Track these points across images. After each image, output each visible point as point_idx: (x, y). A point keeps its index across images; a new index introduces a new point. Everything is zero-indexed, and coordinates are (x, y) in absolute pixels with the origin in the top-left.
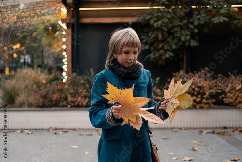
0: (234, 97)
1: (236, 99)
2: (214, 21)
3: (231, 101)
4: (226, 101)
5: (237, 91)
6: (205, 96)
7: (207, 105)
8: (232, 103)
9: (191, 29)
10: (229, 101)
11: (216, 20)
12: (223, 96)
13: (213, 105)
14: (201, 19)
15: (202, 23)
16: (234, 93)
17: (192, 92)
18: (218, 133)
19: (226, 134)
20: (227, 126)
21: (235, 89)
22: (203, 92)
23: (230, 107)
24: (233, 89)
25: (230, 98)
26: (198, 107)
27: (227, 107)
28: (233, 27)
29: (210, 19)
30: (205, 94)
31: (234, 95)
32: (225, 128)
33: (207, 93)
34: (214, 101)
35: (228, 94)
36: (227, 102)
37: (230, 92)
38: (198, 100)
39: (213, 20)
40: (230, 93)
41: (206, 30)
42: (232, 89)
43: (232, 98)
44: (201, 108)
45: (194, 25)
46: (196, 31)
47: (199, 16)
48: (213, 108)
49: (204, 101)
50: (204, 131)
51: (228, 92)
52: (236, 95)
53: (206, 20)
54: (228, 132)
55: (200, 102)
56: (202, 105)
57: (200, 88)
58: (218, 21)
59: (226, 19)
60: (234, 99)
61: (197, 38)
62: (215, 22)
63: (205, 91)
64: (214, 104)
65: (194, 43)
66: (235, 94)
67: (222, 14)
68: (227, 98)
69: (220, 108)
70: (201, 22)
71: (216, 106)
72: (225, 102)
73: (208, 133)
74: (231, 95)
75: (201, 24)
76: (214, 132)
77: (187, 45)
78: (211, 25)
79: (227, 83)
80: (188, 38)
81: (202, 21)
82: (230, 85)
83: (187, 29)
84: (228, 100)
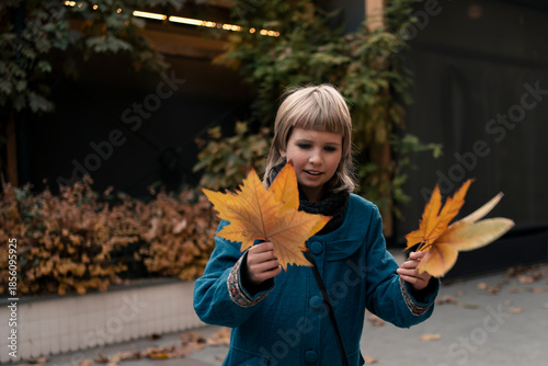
0: (172, 254)
1: (177, 258)
2: (94, 46)
3: (165, 263)
4: (152, 265)
5: (177, 235)
6: (101, 257)
7: (107, 282)
8: (165, 269)
9: (29, 60)
10: (160, 264)
11: (100, 44)
12: (142, 251)
13: (119, 281)
14: (59, 35)
15: (64, 47)
16: (169, 243)
17: (61, 247)
18: (148, 357)
19: (169, 355)
20: (159, 331)
21: (171, 232)
22: (93, 245)
23: (161, 280)
24: (165, 231)
25: (161, 257)
26: (81, 290)
27: (154, 280)
28: (137, 67)
29: (83, 40)
30: (99, 250)
31: (171, 248)
32: (156, 337)
33: (106, 249)
34: (125, 268)
35: (156, 246)
36: (155, 268)
37: (158, 239)
38: (81, 269)
39: (91, 42)
40: (160, 241)
41: (71, 69)
42: (164, 233)
43: (165, 255)
44: (92, 291)
45: (36, 51)
46: (46, 67)
47: (49, 27)
48: (121, 288)
49: (99, 270)
50: (109, 358)
51: (153, 240)
52: (176, 248)
53: (73, 40)
54: (173, 349)
55: (87, 276)
56: (93, 283)
57: (83, 233)
58: (104, 48)
59: (126, 46)
60: (172, 258)
61: (47, 89)
62: (98, 49)
63: (98, 243)
64: (122, 275)
65: (39, 104)
66: (173, 244)
67: (112, 29)
68: (153, 258)
69: (139, 287)
70: (57, 45)
71: (127, 282)
72: (149, 269)
73: (123, 360)
74: (165, 249)
75: (59, 50)
76: (138, 357)
77: (19, 107)
78: (86, 58)
79: (145, 216)
80: (22, 86)
81: (60, 41)
82: (155, 222)
83: (13, 58)
84: (156, 262)
